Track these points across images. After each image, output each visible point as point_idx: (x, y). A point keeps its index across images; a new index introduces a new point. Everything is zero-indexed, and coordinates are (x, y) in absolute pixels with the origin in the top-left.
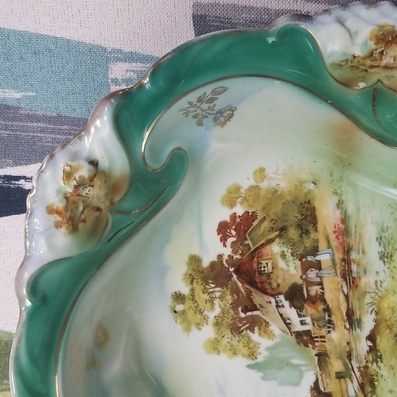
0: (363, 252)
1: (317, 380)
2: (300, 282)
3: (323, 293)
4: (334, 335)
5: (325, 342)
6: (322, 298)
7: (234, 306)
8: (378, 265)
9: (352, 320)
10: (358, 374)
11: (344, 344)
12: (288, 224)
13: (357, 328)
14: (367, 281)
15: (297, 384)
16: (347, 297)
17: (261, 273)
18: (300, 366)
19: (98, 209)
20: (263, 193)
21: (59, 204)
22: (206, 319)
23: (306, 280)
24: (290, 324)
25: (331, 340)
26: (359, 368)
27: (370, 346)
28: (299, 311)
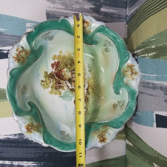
0: (85, 70)
1: (75, 99)
2: (71, 77)
7: (56, 83)
8: (88, 73)
12: (68, 64)
15: (71, 100)
17: (62, 75)
18: (71, 96)
19: (24, 58)
20: (62, 57)
21: (16, 56)
22: (49, 86)
24: (69, 87)
26: (85, 96)
27: (87, 91)
28: (71, 84)
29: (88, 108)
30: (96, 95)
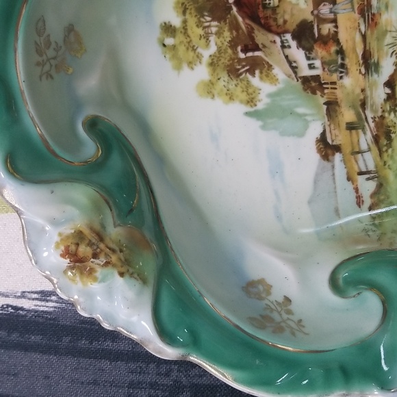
1: (325, 131)
2: (310, 18)
3: (336, 33)
4: (347, 81)
5: (336, 89)
6: (335, 38)
7: (233, 44)
9: (369, 64)
10: (372, 125)
11: (358, 91)
13: (374, 74)
14: (388, 18)
15: (301, 135)
16: (364, 37)
17: (265, 7)
18: (306, 115)
22: (199, 57)
23: (317, 16)
24: (296, 67)
25: (342, 86)
26: (374, 118)
27: (388, 94)
28: (307, 53)
29: (385, 178)
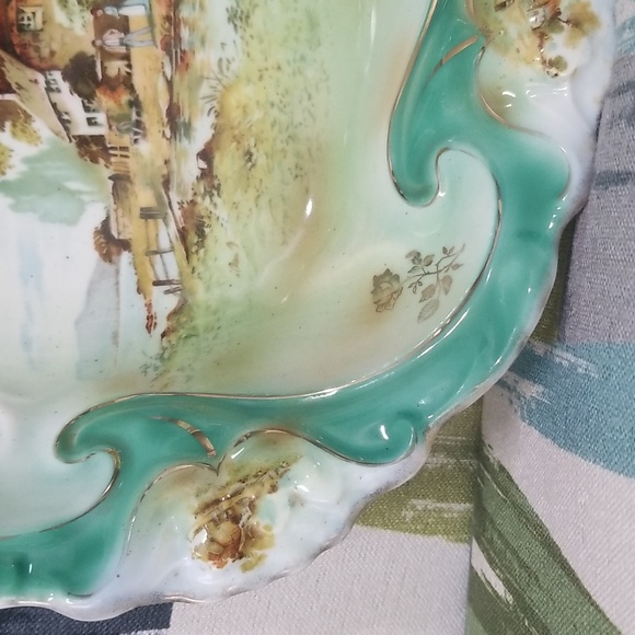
0: (202, 7)
1: (108, 218)
2: (91, 51)
3: (130, 75)
4: (145, 147)
5: (126, 157)
6: (127, 82)
8: (225, 31)
9: (176, 122)
10: (178, 213)
11: (160, 162)
13: (183, 138)
14: (204, 59)
15: (72, 221)
16: (170, 84)
17: (21, 29)
18: (80, 192)
23: (101, 49)
24: (69, 122)
25: (137, 154)
26: (181, 204)
27: (202, 169)
28: (86, 101)
29: (192, 293)
30: (264, 201)
